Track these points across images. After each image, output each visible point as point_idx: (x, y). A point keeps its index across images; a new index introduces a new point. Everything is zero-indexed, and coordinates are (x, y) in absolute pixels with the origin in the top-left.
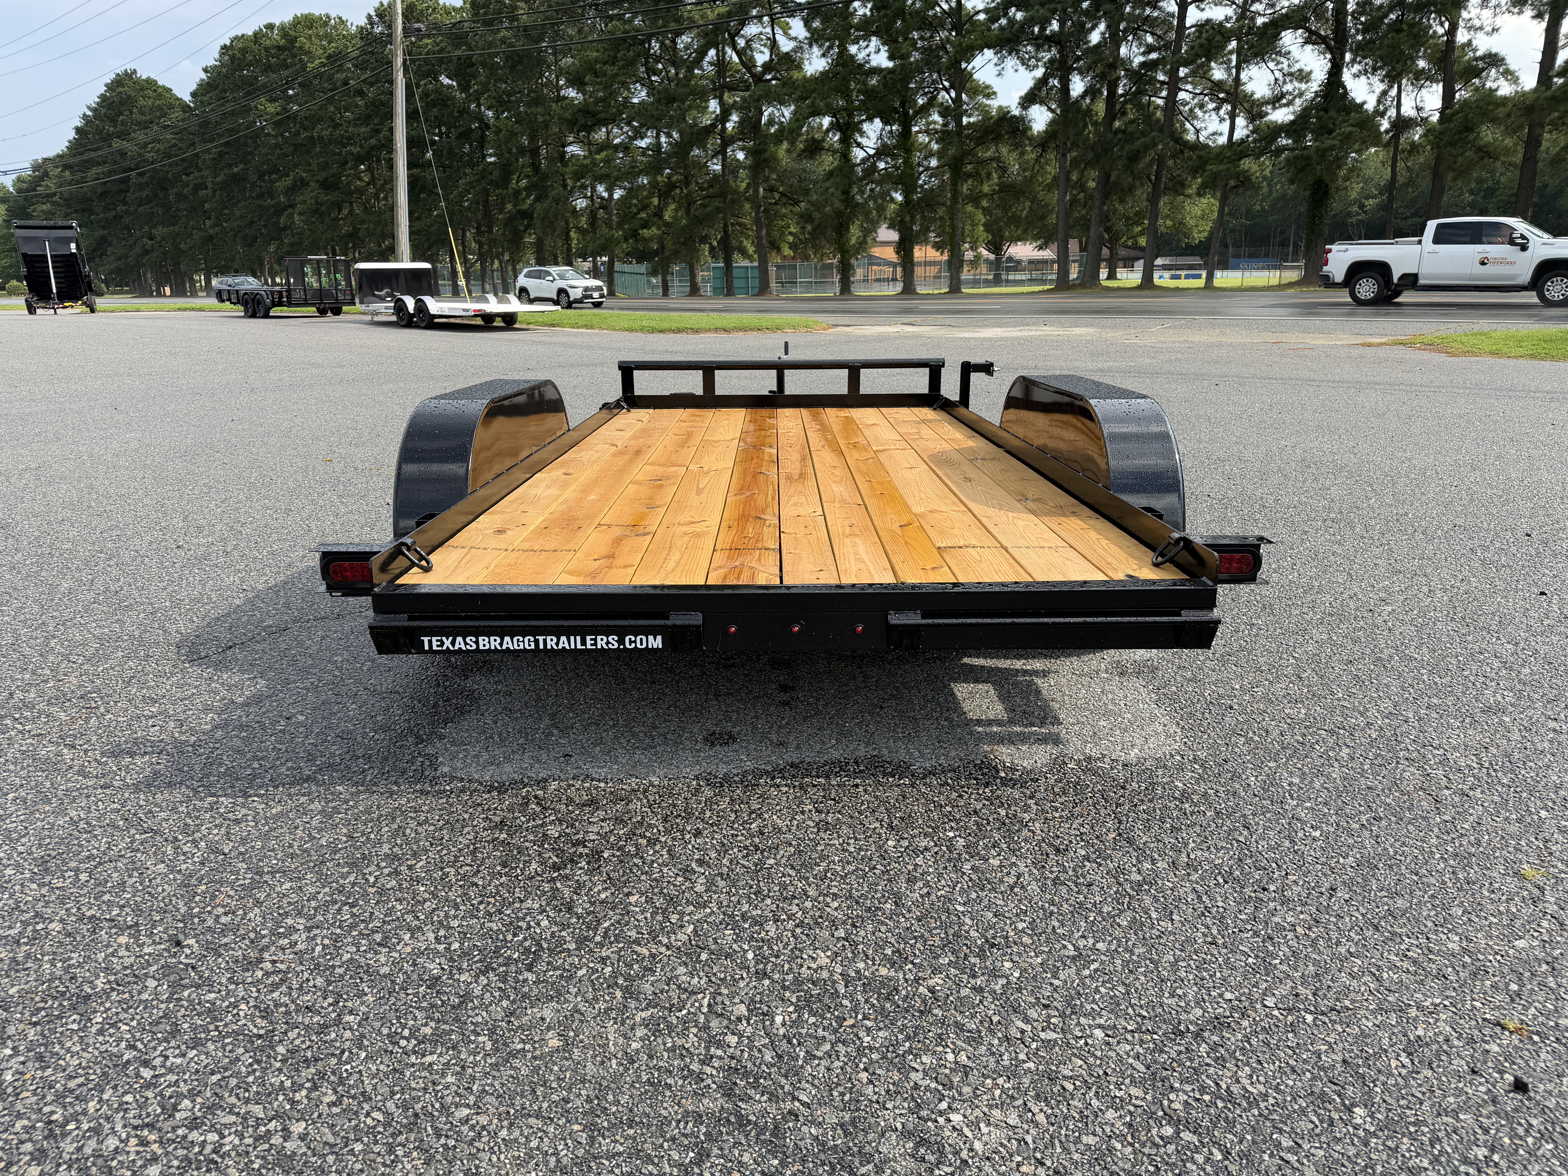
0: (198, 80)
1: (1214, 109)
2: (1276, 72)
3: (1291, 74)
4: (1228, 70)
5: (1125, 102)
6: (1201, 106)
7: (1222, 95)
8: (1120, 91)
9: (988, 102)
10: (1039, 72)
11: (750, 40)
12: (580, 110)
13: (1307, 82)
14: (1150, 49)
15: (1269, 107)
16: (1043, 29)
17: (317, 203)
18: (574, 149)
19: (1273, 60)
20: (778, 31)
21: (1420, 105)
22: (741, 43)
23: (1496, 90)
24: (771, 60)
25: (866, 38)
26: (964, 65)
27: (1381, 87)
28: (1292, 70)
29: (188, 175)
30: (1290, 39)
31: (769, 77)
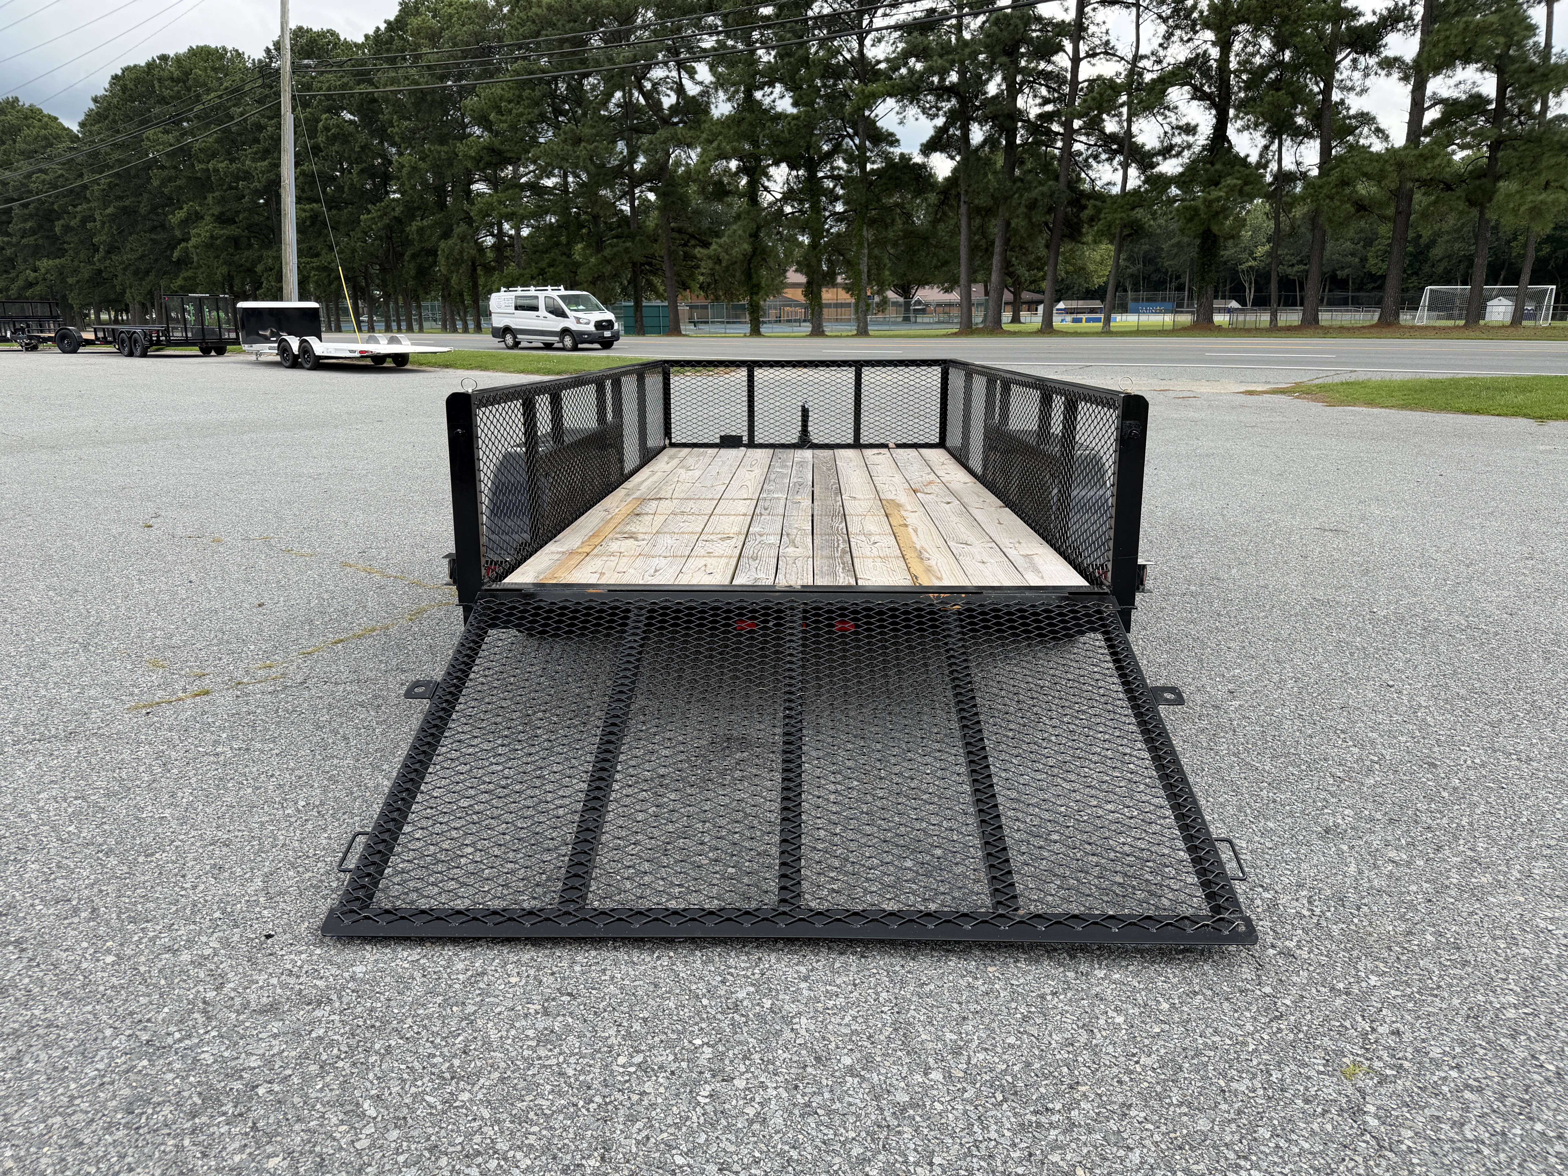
0: (86, 110)
1: (1107, 160)
2: (1166, 126)
3: (1179, 127)
4: (1120, 122)
5: (1024, 151)
6: (1096, 157)
7: (1114, 147)
8: (1018, 142)
9: (892, 150)
10: (940, 121)
11: (656, 84)
12: (484, 148)
13: (1194, 135)
14: (1046, 101)
15: (1160, 158)
16: (942, 79)
17: (212, 237)
18: (479, 187)
19: (1163, 114)
20: (683, 74)
21: (1301, 160)
22: (648, 85)
23: (1369, 147)
24: (678, 103)
25: (771, 84)
26: (867, 113)
27: (1264, 142)
28: (1181, 124)
29: (75, 206)
30: (1177, 95)
31: (676, 120)
